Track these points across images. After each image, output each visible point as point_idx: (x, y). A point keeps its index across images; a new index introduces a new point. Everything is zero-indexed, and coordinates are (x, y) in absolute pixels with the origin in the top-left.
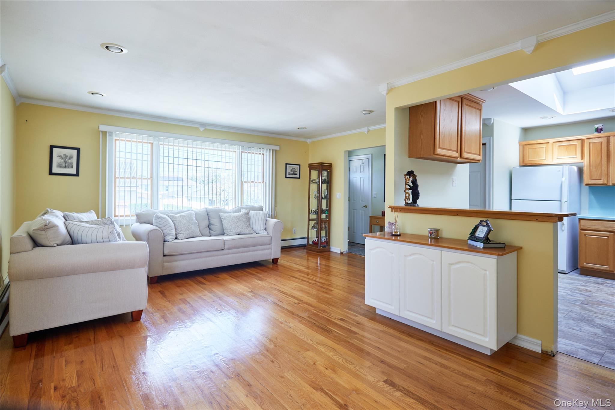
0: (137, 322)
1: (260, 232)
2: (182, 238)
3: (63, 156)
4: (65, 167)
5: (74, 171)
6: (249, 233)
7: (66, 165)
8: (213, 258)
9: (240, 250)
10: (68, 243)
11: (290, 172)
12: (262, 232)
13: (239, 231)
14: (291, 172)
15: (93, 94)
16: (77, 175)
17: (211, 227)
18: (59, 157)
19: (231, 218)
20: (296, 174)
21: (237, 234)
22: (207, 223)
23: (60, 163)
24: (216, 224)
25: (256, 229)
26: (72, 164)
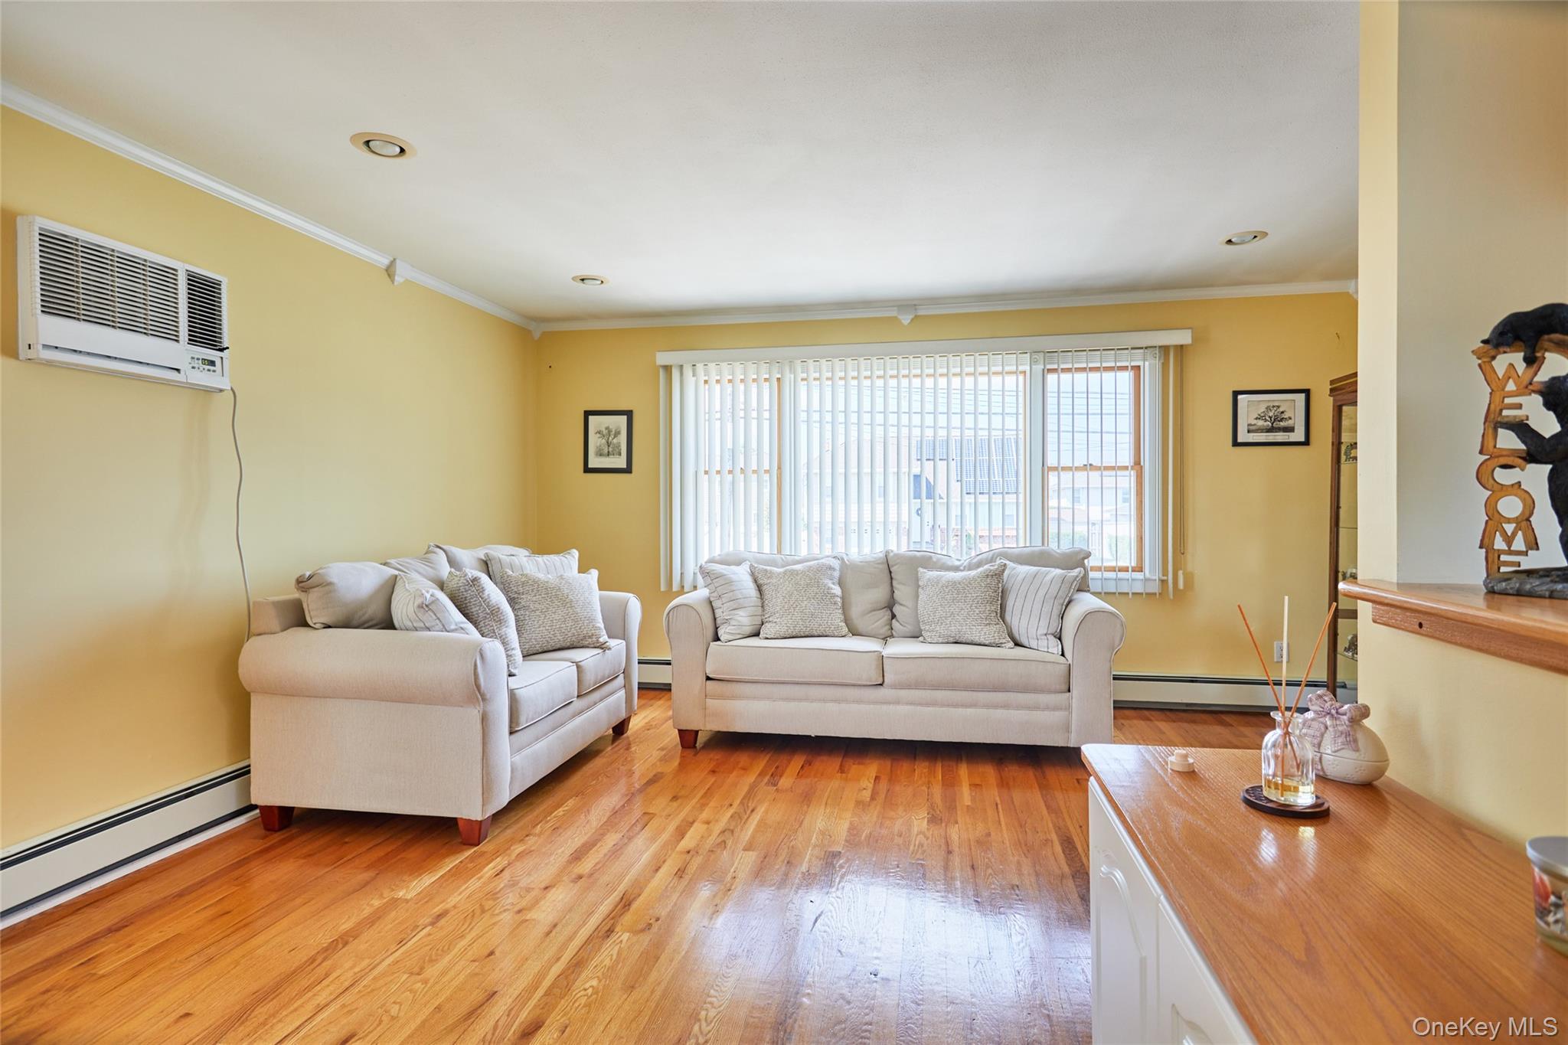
0: (468, 846)
1: (1034, 644)
2: (767, 636)
3: (604, 430)
4: (608, 454)
5: (621, 463)
6: (987, 642)
7: (610, 449)
8: (844, 706)
9: (940, 695)
10: (370, 624)
11: (1255, 422)
12: (1043, 643)
13: (953, 630)
14: (1261, 423)
15: (583, 280)
16: (628, 470)
17: (897, 609)
18: (598, 435)
19: (940, 585)
20: (1291, 429)
21: (951, 640)
22: (880, 594)
23: (600, 446)
24: (904, 603)
25: (1023, 631)
26: (620, 446)
